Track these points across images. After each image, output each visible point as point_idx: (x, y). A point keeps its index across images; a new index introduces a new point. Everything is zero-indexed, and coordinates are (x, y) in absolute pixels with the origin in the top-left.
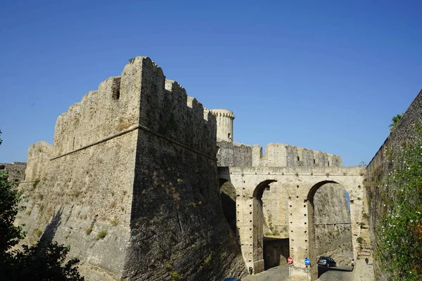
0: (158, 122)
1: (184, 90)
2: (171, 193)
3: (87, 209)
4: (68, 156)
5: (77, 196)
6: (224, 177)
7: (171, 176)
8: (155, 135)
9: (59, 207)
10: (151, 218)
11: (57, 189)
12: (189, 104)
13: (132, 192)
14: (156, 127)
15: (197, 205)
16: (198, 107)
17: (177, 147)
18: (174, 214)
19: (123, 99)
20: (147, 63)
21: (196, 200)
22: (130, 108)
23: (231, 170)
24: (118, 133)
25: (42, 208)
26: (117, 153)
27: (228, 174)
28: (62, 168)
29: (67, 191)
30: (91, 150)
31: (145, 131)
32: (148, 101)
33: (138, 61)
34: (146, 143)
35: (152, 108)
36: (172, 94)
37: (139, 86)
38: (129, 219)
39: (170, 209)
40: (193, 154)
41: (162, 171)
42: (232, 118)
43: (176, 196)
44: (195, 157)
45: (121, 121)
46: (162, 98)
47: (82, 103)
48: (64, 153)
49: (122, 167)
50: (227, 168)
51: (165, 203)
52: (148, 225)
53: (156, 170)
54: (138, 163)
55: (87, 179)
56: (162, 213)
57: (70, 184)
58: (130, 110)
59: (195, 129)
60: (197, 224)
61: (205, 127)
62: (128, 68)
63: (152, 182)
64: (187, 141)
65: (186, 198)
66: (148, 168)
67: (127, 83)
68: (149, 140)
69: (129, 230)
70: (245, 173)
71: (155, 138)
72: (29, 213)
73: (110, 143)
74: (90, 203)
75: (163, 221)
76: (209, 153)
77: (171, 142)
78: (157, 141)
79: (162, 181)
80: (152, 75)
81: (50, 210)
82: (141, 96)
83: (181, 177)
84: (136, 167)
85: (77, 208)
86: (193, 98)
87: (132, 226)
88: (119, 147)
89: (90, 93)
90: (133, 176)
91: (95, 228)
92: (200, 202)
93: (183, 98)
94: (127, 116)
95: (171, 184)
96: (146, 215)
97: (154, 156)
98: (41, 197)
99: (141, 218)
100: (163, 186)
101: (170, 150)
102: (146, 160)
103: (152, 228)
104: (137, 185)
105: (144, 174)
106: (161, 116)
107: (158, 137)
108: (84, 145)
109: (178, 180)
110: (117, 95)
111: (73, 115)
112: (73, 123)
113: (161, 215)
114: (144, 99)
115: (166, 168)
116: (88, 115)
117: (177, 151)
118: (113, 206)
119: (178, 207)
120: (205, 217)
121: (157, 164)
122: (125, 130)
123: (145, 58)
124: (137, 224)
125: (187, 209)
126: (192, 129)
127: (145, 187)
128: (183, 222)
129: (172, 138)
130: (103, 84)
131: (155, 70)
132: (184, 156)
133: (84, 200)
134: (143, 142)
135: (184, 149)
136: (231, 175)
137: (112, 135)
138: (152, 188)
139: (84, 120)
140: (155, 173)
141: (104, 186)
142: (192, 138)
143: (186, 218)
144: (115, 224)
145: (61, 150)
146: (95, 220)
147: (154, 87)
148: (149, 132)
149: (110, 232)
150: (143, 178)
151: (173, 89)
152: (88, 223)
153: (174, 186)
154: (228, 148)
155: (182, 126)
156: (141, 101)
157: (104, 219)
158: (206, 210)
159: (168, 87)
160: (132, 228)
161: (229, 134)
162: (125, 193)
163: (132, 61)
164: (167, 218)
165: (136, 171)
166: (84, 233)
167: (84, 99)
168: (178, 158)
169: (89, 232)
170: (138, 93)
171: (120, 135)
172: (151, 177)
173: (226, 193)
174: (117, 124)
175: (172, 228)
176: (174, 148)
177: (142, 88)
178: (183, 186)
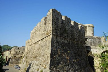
0: (60, 31)
1: (70, 19)
2: (65, 56)
3: (38, 62)
4: (34, 44)
5: (35, 58)
6: (89, 50)
7: (65, 51)
8: (59, 36)
9: (31, 61)
10: (58, 66)
11: (30, 56)
12: (72, 24)
13: (50, 57)
14: (59, 33)
15: (77, 61)
16: (76, 24)
17: (68, 40)
18: (67, 64)
19: (47, 24)
20: (54, 11)
21: (76, 59)
22: (49, 27)
23: (91, 47)
24: (46, 36)
25: (27, 62)
26: (46, 43)
27: (90, 48)
28: (32, 48)
29: (33, 56)
30: (39, 42)
31: (55, 35)
32: (55, 24)
33: (51, 10)
34: (55, 39)
35: (57, 27)
36: (65, 21)
37: (52, 19)
38: (49, 66)
39: (66, 62)
40: (75, 42)
41: (61, 49)
42: (93, 27)
43: (68, 58)
44: (76, 43)
45: (47, 32)
46: (61, 23)
47: (37, 26)
48: (33, 43)
49: (47, 48)
50: (90, 47)
51: (63, 60)
52: (57, 68)
53: (60, 48)
54: (52, 47)
55: (38, 52)
56: (62, 64)
57: (34, 54)
58: (49, 28)
59: (75, 33)
60: (77, 68)
61: (80, 31)
62: (49, 13)
63: (58, 53)
64: (72, 37)
65: (72, 58)
66: (56, 48)
67: (48, 18)
68: (56, 38)
69: (49, 70)
70: (97, 48)
71: (59, 37)
72: (24, 63)
73: (44, 40)
74: (39, 60)
75: (62, 67)
76: (82, 41)
77: (65, 38)
78: (60, 38)
79: (62, 52)
80: (56, 15)
81: (29, 62)
82: (52, 23)
83: (70, 51)
84: (51, 48)
85: (35, 62)
86: (74, 21)
87: (50, 69)
88: (47, 41)
89: (39, 23)
90: (50, 51)
91: (40, 69)
92: (78, 60)
93: (70, 22)
94: (49, 30)
95: (65, 53)
96: (56, 65)
97: (58, 44)
98: (27, 58)
99: (54, 66)
100: (62, 54)
101: (65, 41)
102: (55, 45)
103: (58, 69)
104: (52, 54)
105: (55, 50)
106: (61, 29)
107: (60, 37)
108: (38, 41)
109: (69, 52)
110: (46, 23)
111: (35, 30)
112: (35, 33)
113: (61, 65)
114: (53, 24)
115: (64, 48)
116: (38, 30)
117: (68, 41)
118: (45, 62)
119: (68, 62)
120: (80, 65)
121: (60, 46)
122: (48, 35)
123: (53, 9)
124: (52, 68)
125: (73, 62)
126: (74, 33)
127: (55, 55)
128: (71, 67)
129: (65, 37)
130: (42, 20)
131: (57, 13)
132: (71, 43)
133: (37, 59)
134: (54, 39)
135: (71, 41)
136: (91, 49)
137: (45, 37)
138: (58, 55)
139: (37, 32)
140: (59, 50)
141: (42, 54)
142: (74, 36)
143: (72, 65)
144: (45, 68)
145: (32, 43)
146: (40, 66)
147: (58, 19)
148: (56, 35)
149: (44, 70)
150: (54, 52)
151: (65, 19)
152: (38, 67)
153: (67, 54)
154: (91, 38)
155: (70, 32)
156: (52, 24)
157: (42, 66)
158: (81, 63)
159: (63, 18)
160: (50, 70)
161: (92, 33)
162: (48, 57)
163: (49, 11)
164: (64, 66)
165: (51, 49)
166: (36, 70)
167: (37, 25)
168: (69, 44)
169: (38, 70)
170: (51, 22)
171: (47, 37)
172: (57, 51)
173: (91, 55)
174: (46, 33)
175: (66, 70)
176: (67, 40)
177: (53, 20)
178: (70, 54)
